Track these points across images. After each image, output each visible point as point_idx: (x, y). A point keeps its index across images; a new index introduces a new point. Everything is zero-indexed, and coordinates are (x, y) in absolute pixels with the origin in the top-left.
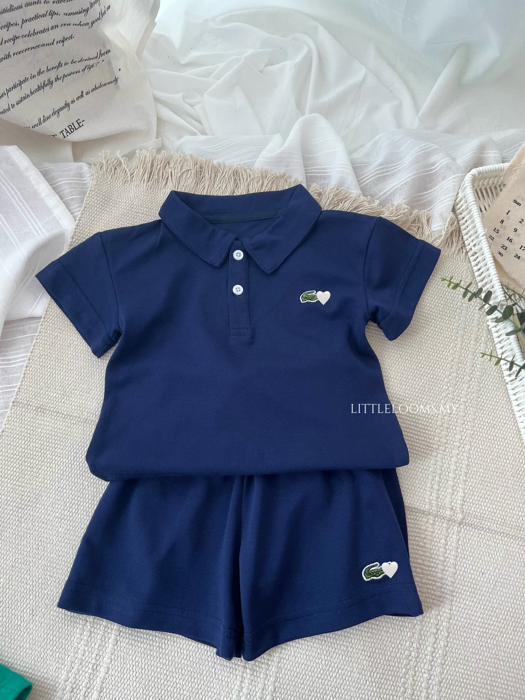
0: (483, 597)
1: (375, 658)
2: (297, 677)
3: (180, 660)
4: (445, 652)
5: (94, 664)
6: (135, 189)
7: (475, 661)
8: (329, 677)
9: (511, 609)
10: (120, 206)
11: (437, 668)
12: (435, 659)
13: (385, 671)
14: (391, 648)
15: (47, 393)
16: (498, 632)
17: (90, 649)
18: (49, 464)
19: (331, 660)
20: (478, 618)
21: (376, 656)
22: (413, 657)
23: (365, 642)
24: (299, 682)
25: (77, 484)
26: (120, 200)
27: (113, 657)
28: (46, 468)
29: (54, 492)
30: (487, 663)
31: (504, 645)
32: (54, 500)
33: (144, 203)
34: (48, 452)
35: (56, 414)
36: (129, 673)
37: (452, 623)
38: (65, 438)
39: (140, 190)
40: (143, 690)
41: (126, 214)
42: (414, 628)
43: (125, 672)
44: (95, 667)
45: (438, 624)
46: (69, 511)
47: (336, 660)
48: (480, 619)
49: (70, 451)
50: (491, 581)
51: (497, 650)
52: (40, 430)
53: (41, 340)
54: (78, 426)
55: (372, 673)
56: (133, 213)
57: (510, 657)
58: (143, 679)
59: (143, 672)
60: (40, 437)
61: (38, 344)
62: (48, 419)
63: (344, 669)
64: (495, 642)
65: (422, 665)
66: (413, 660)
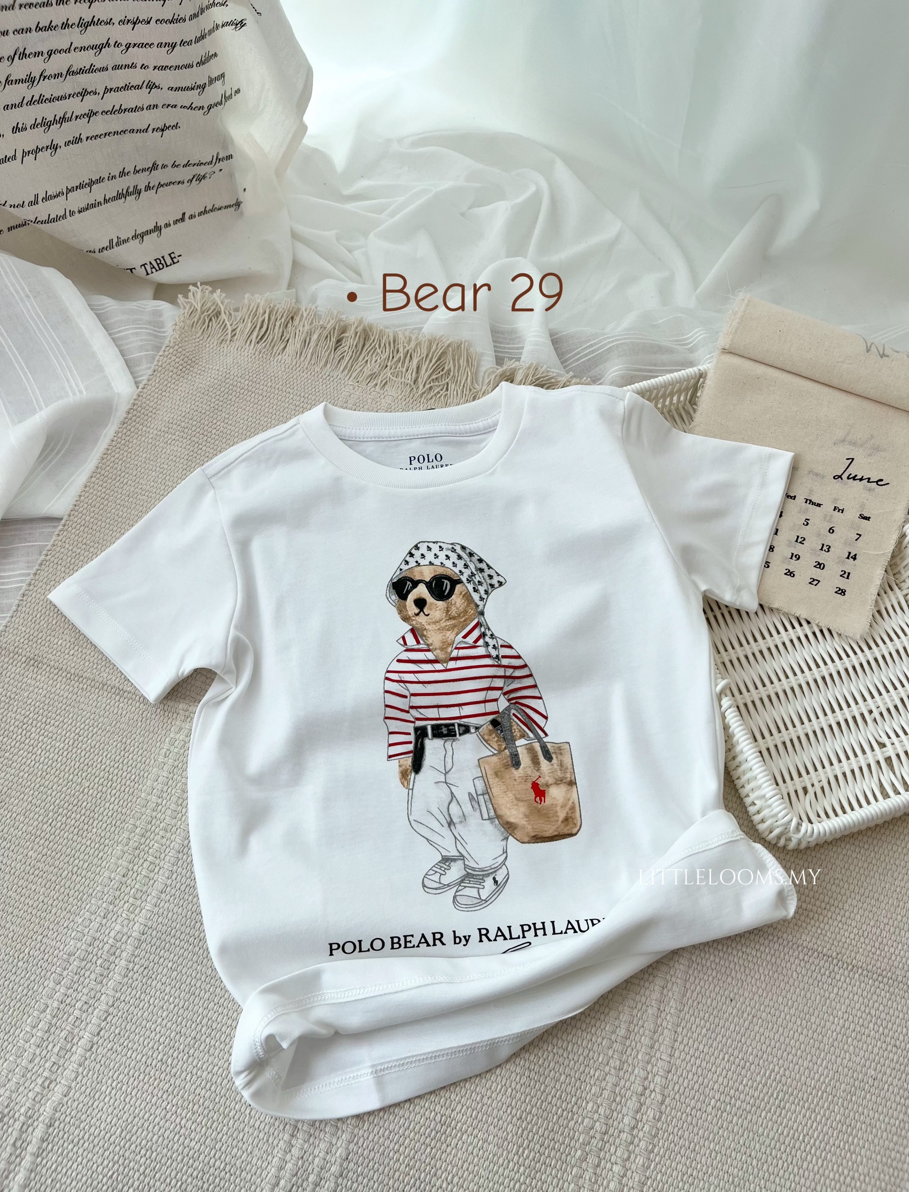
0: (730, 1040)
1: (528, 1124)
2: (389, 1138)
3: (194, 1087)
4: (655, 1129)
5: (47, 1078)
6: (236, 352)
7: (708, 1152)
8: (444, 1146)
9: (777, 1068)
10: (210, 375)
11: (638, 1157)
12: (636, 1140)
13: (546, 1148)
14: (560, 1110)
15: (48, 638)
16: (752, 1107)
17: (45, 1052)
18: (31, 747)
19: (452, 1116)
20: (718, 1076)
21: (532, 1120)
22: (596, 1131)
23: (514, 1092)
24: (391, 1147)
25: (71, 783)
26: (211, 367)
27: (81, 1070)
28: (26, 753)
29: (32, 792)
30: (729, 1160)
31: (761, 1130)
32: (30, 806)
33: (247, 373)
34: (34, 729)
35: (57, 671)
36: (104, 1100)
37: (672, 1080)
38: (65, 709)
39: (243, 354)
40: (123, 1130)
41: (216, 386)
42: (604, 1079)
43: (97, 1097)
44: (46, 1084)
45: (647, 1078)
46: (50, 825)
47: (459, 1116)
48: (721, 1079)
49: (70, 730)
50: (745, 1015)
51: (748, 1138)
52: (26, 694)
53: (53, 558)
54: (89, 694)
55: (521, 1150)
56: (227, 385)
57: (771, 1155)
58: (125, 1112)
59: (127, 1100)
60: (26, 705)
61: (48, 563)
62: (43, 678)
63: (472, 1135)
64: (745, 1123)
65: (613, 1149)
66: (598, 1138)
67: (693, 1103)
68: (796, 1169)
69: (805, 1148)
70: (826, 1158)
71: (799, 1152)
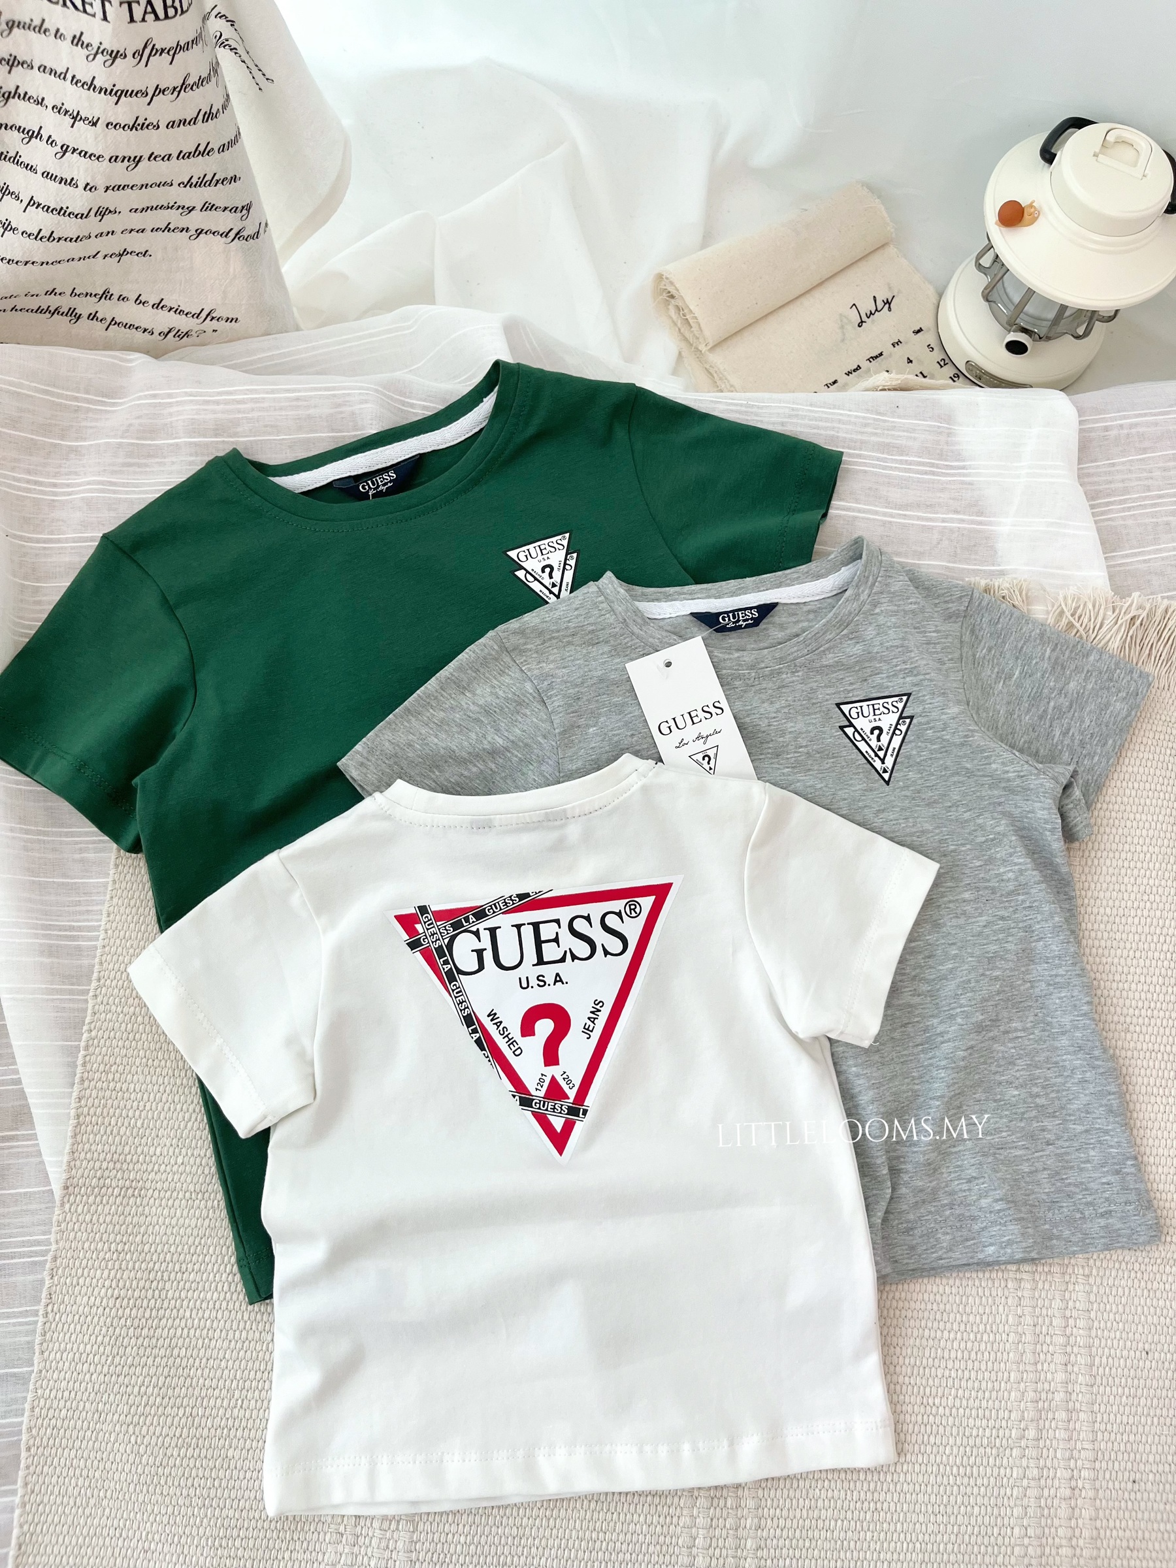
28: (170, 1321)
29: (199, 1372)
32: (204, 1391)
60: (143, 1255)
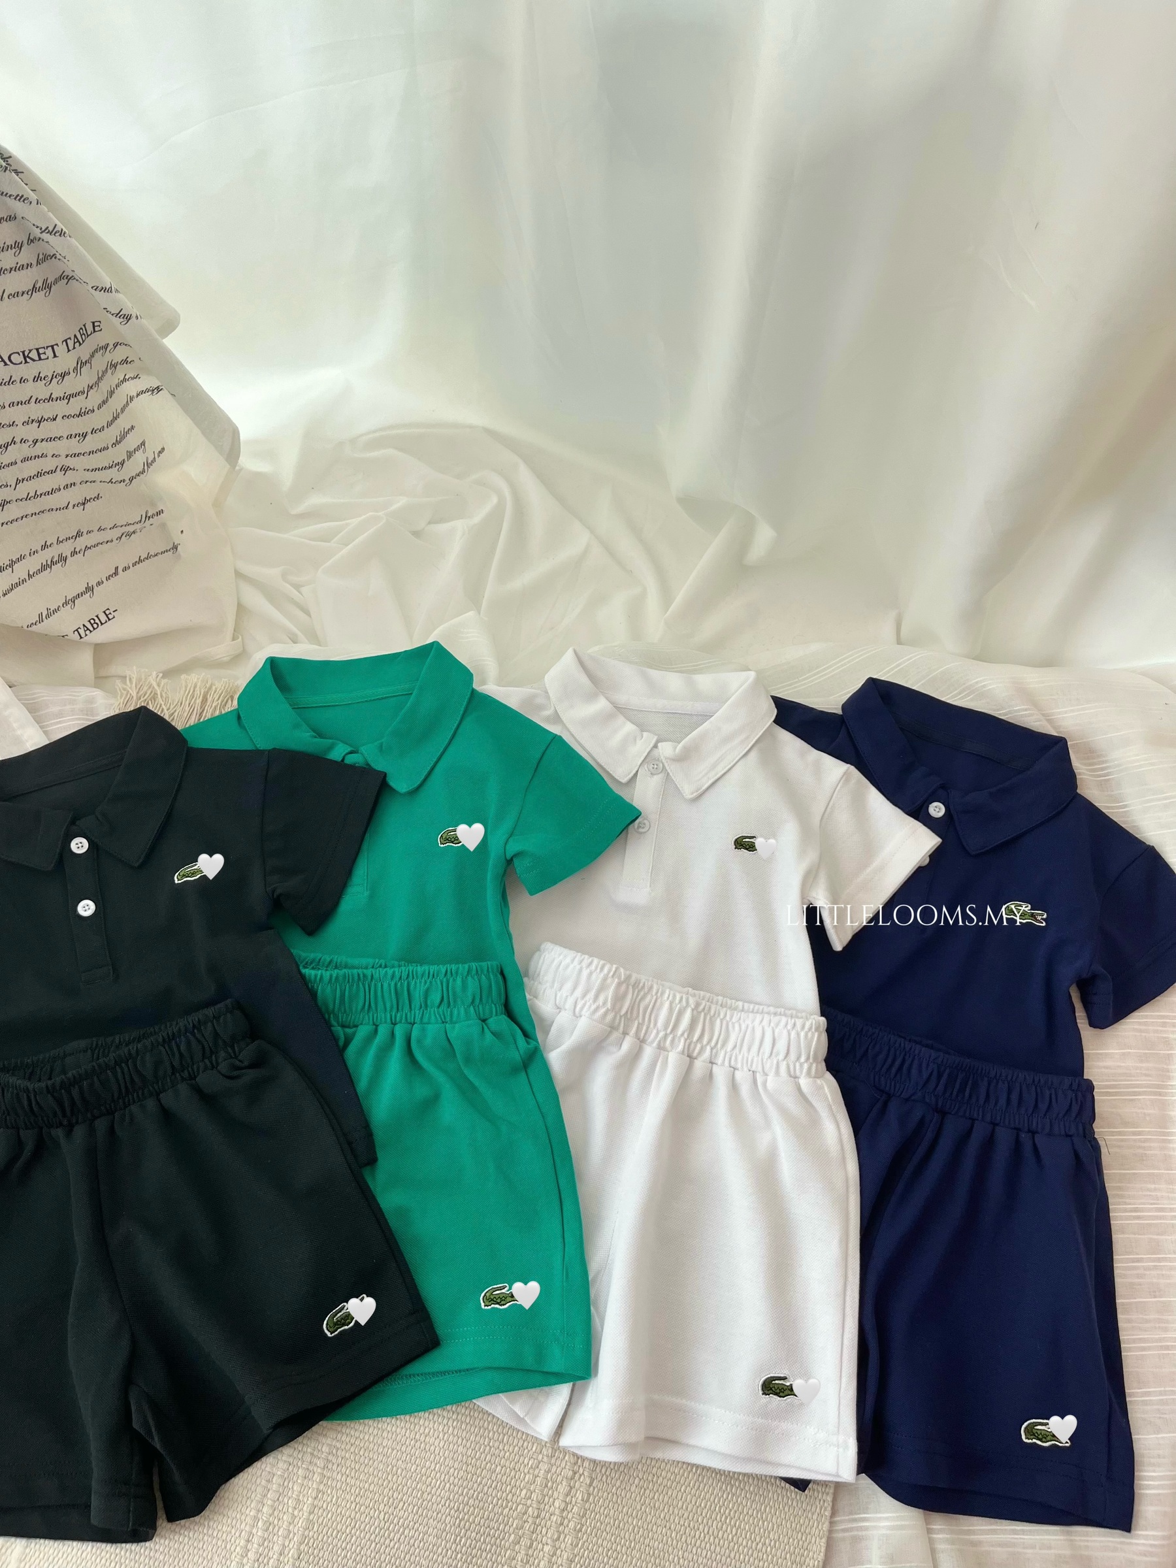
1: (465, 1514)
2: (337, 1537)
4: (583, 1510)
7: (631, 1528)
8: (388, 1541)
11: (567, 1537)
12: (566, 1521)
13: (481, 1536)
14: (496, 1499)
19: (395, 1513)
21: (469, 1510)
22: (529, 1516)
23: (452, 1487)
24: (339, 1545)
42: (538, 1467)
51: (668, 1511)
55: (459, 1538)
57: (689, 1526)
63: (413, 1529)
64: (666, 1499)
65: (544, 1531)
66: (530, 1522)
67: (618, 1483)
68: (712, 1538)
69: (721, 1518)
70: (740, 1526)
71: (715, 1522)
